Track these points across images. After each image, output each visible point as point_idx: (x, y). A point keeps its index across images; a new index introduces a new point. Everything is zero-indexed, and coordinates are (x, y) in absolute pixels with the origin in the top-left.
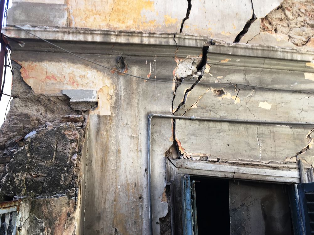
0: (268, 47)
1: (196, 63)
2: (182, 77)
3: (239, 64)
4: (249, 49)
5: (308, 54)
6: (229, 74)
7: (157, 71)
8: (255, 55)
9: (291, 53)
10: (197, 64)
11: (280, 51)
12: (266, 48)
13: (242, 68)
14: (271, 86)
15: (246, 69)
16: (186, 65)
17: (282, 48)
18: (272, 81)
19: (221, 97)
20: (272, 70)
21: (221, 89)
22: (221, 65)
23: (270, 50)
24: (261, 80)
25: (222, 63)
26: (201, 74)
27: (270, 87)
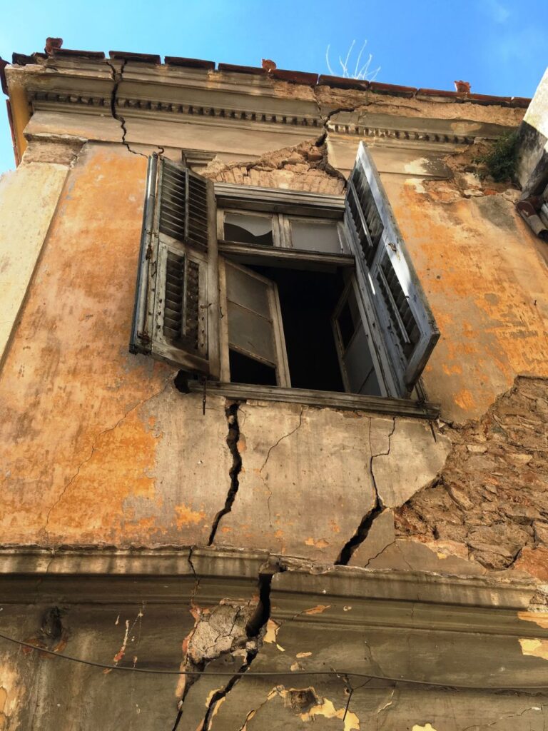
0: (415, 574)
1: (244, 616)
2: (206, 656)
3: (351, 618)
4: (369, 579)
5: (516, 590)
6: (327, 646)
7: (143, 642)
8: (386, 596)
9: (474, 588)
10: (247, 619)
11: (447, 584)
12: (410, 578)
13: (360, 629)
14: (437, 678)
15: (369, 631)
16: (218, 622)
17: (450, 577)
18: (439, 663)
19: (307, 714)
20: (437, 632)
21: (306, 690)
22: (306, 621)
23: (422, 582)
24: (409, 662)
25: (309, 616)
26: (256, 646)
27: (435, 679)
